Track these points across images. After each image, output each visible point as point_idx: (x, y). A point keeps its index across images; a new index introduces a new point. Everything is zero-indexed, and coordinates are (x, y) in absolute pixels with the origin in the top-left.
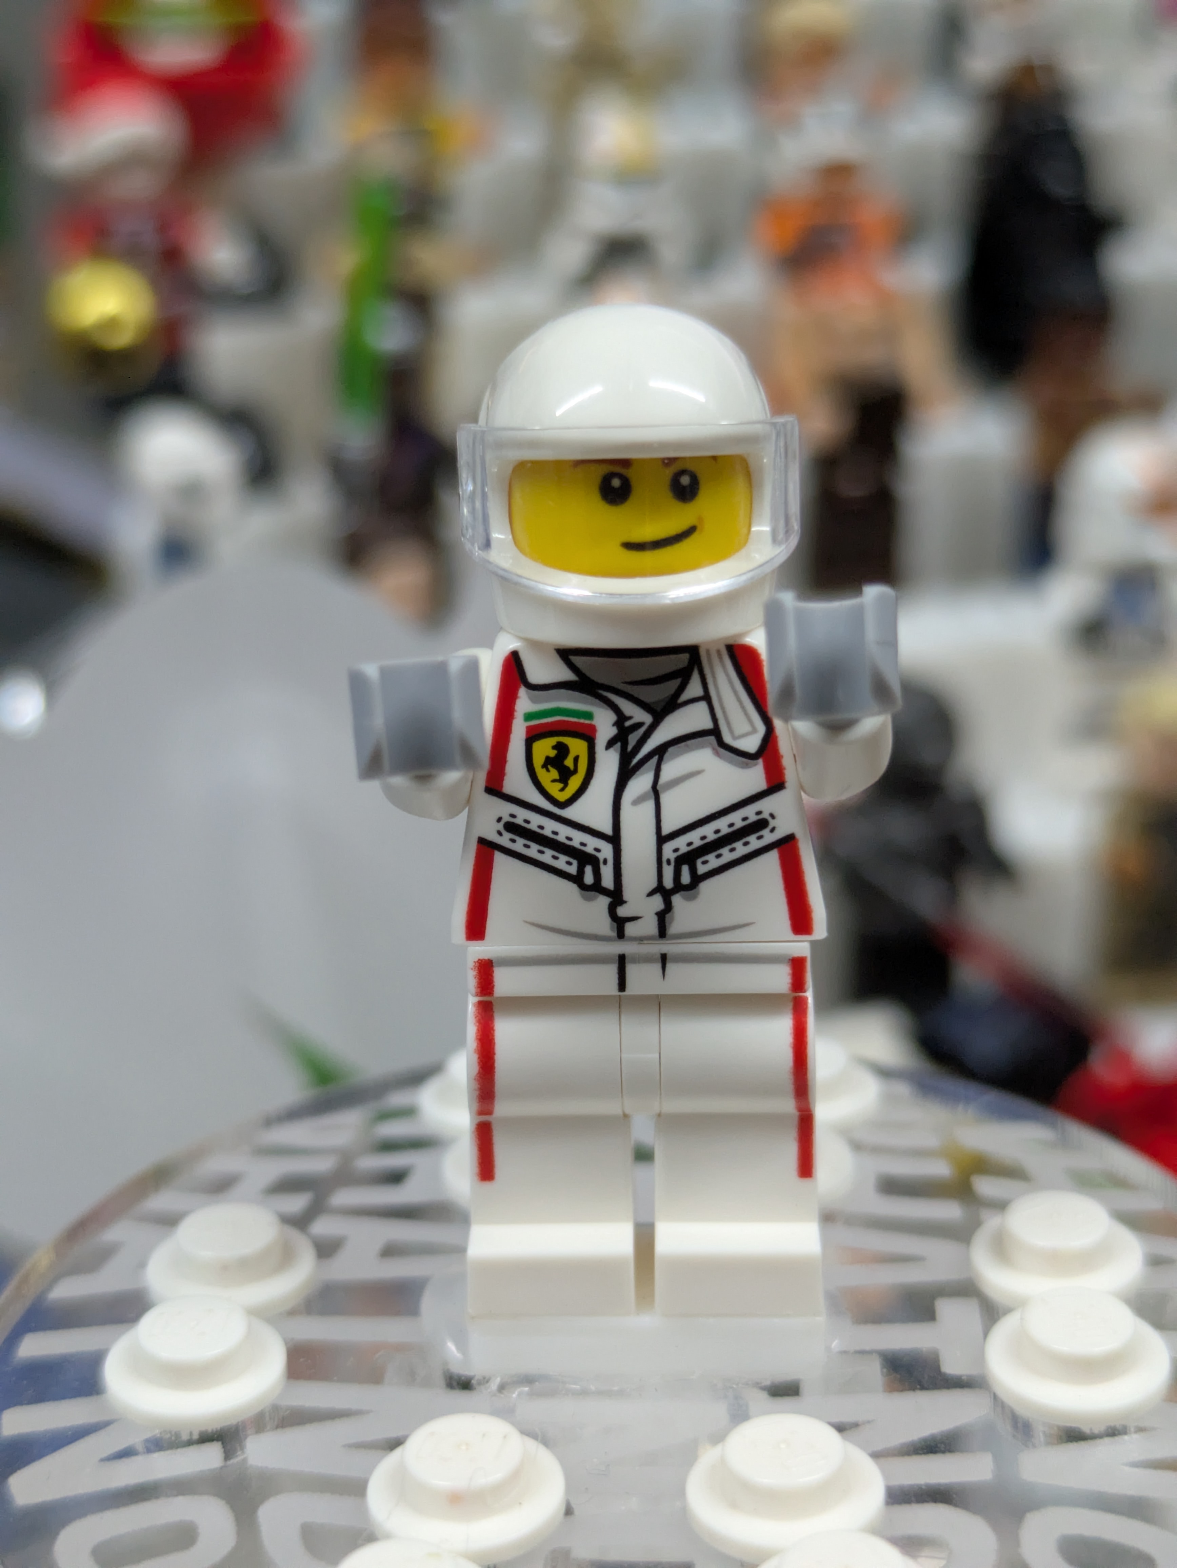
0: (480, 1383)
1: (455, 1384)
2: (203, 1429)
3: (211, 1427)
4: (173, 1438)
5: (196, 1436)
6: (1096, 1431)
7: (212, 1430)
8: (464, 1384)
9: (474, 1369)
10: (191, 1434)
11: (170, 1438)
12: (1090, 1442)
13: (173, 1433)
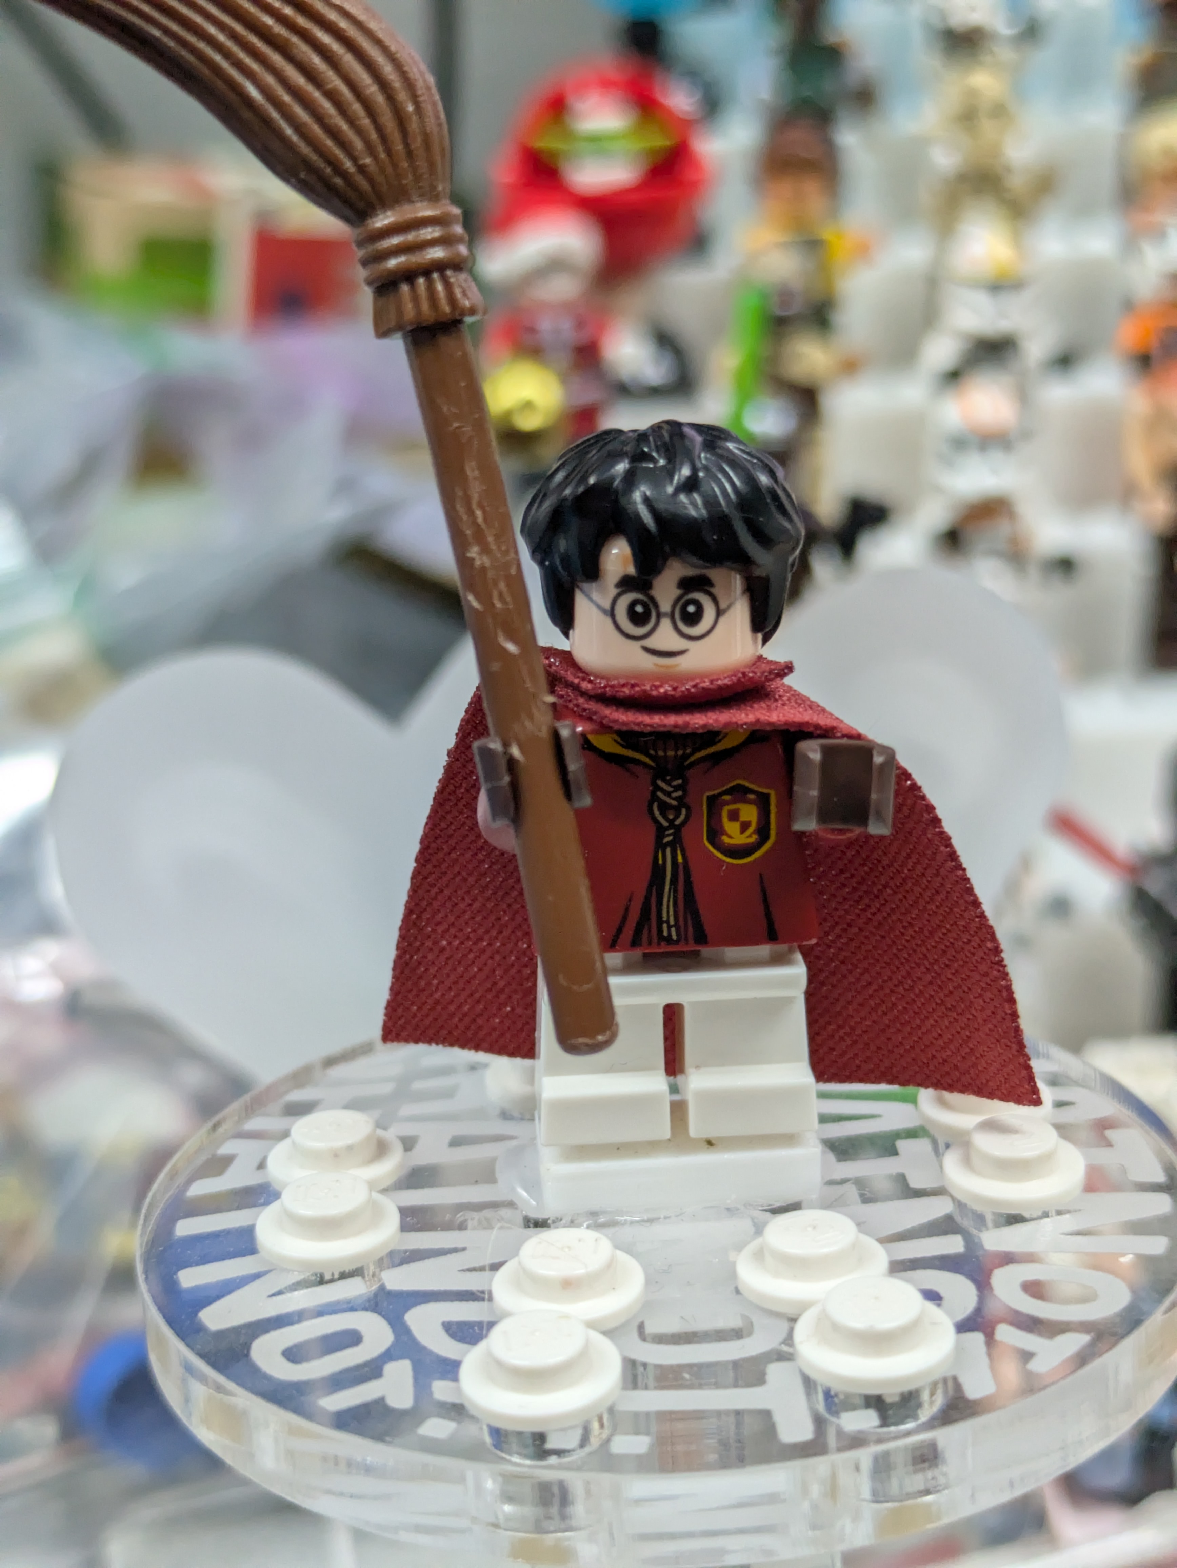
0: (554, 1222)
1: (531, 1225)
2: (342, 1270)
3: (348, 1268)
4: (318, 1279)
5: (336, 1276)
6: (1035, 1216)
7: (349, 1270)
8: (540, 1224)
9: (549, 1209)
10: (333, 1274)
11: (316, 1279)
12: (1032, 1223)
13: (319, 1275)
